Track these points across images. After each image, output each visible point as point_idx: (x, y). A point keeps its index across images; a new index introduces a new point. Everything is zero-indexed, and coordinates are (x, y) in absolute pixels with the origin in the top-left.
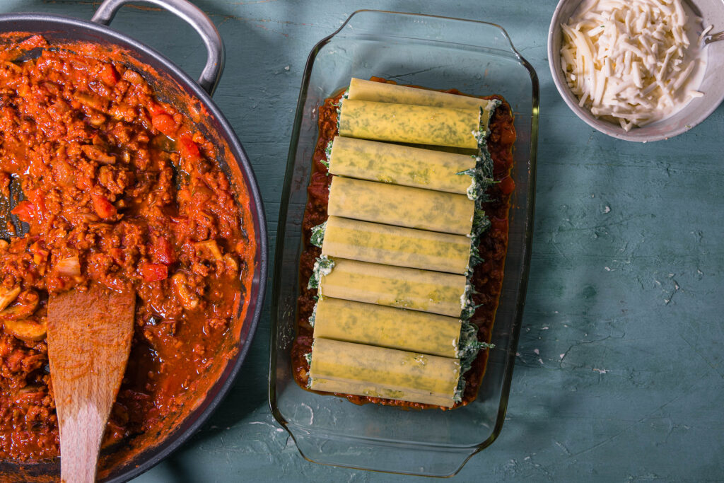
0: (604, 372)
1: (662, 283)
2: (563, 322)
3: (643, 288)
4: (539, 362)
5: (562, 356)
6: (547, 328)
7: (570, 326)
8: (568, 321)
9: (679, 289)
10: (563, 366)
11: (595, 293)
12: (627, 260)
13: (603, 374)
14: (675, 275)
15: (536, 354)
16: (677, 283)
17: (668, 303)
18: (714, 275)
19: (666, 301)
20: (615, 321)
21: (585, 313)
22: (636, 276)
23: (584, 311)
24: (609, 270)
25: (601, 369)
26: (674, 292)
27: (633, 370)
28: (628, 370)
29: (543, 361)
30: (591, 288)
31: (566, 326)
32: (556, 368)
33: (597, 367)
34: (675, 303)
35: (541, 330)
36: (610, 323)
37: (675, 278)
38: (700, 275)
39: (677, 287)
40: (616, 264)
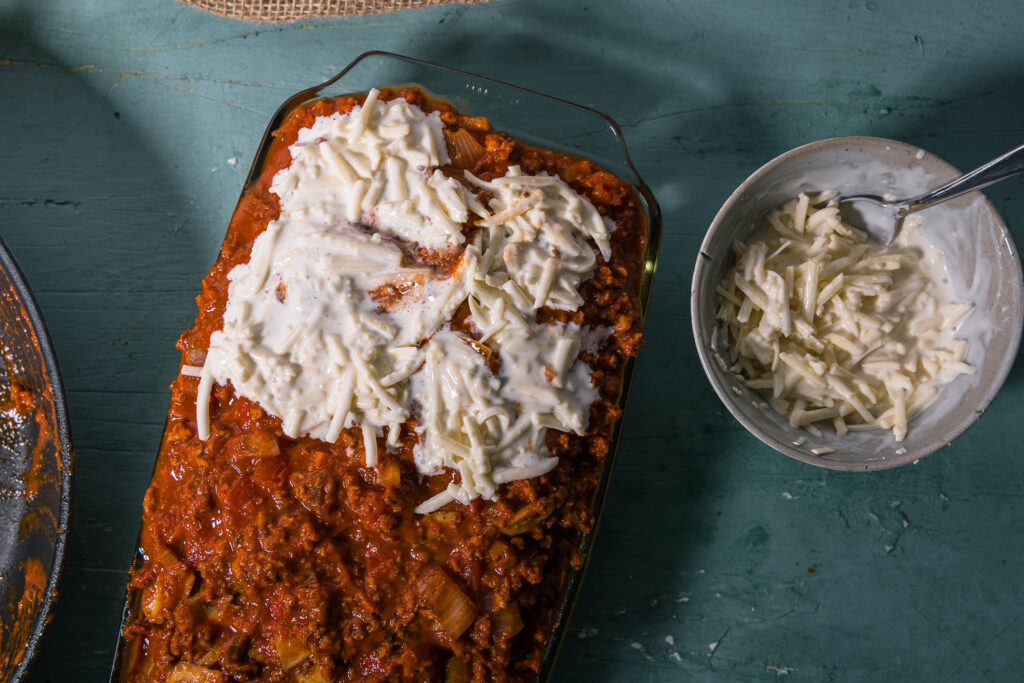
0: (784, 671)
1: (881, 518)
2: (713, 588)
3: (848, 527)
4: (675, 658)
5: (712, 646)
6: (686, 599)
7: (725, 594)
8: (722, 587)
9: (908, 527)
10: (715, 662)
11: (768, 536)
12: (820, 479)
13: (783, 676)
14: (902, 503)
15: (668, 644)
16: (905, 517)
17: (890, 552)
18: (968, 500)
19: (888, 548)
20: (802, 584)
21: (750, 572)
22: (835, 507)
23: (748, 568)
24: (789, 497)
25: (779, 667)
26: (900, 533)
27: (835, 667)
28: (825, 667)
29: (682, 656)
30: (760, 528)
31: (718, 595)
32: (701, 667)
33: (773, 664)
34: (904, 551)
35: (678, 604)
36: (792, 589)
37: (902, 508)
38: (944, 502)
39: (905, 524)
40: (801, 487)
